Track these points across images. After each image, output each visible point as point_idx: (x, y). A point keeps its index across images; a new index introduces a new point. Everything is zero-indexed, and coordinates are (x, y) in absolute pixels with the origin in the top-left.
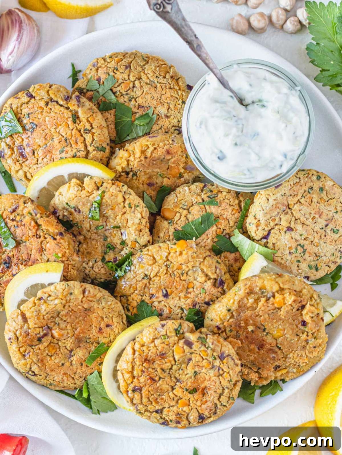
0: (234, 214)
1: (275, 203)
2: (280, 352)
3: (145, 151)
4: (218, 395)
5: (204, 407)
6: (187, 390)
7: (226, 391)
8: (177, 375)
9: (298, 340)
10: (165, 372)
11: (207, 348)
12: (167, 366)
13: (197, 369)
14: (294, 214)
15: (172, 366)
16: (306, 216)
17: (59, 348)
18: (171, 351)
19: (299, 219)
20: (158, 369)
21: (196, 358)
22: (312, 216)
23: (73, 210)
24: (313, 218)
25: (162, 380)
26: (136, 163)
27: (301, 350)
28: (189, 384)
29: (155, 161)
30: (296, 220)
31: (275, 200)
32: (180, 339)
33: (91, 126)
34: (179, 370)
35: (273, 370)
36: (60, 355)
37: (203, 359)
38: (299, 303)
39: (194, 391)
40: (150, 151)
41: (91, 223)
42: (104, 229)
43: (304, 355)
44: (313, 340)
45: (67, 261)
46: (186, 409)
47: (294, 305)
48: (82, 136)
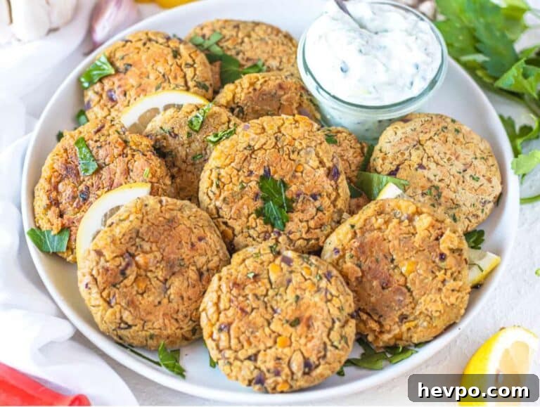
0: (356, 157)
1: (403, 136)
2: (408, 294)
3: (255, 83)
4: (327, 330)
5: (310, 345)
6: (287, 321)
7: (337, 324)
8: (274, 304)
9: (433, 279)
10: (259, 299)
11: (311, 265)
12: (261, 291)
13: (298, 292)
14: (427, 151)
15: (267, 290)
16: (440, 155)
17: (150, 281)
18: (266, 272)
19: (433, 157)
20: (250, 297)
21: (296, 279)
22: (448, 156)
23: (168, 134)
24: (449, 160)
25: (255, 311)
26: (243, 95)
27: (435, 293)
28: (290, 314)
29: (265, 95)
30: (429, 157)
31: (403, 133)
32: (275, 257)
33: (194, 61)
34: (276, 295)
35: (397, 320)
36: (153, 290)
37: (306, 280)
38: (439, 229)
39: (295, 323)
40: (259, 83)
41: (188, 150)
42: (203, 159)
43: (438, 299)
44: (452, 281)
45: (157, 183)
46: (287, 350)
47: (432, 231)
48: (182, 70)
